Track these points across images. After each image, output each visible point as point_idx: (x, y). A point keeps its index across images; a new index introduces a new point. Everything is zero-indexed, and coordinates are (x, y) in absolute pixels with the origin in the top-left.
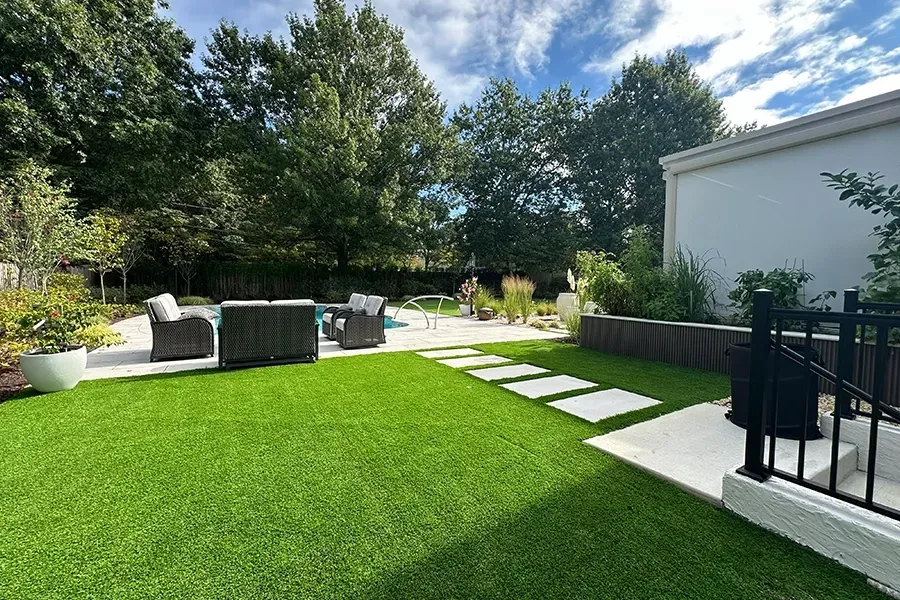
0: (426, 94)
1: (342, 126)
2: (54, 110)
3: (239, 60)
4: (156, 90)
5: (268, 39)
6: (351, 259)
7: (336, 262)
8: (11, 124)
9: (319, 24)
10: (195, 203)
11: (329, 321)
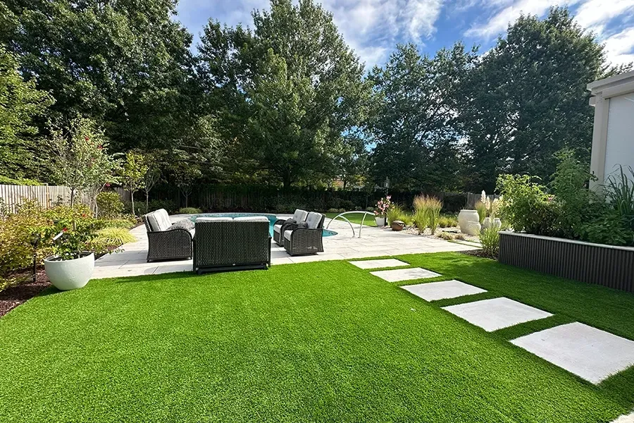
0: (349, 59)
1: (288, 85)
2: (107, 86)
3: (221, 45)
4: (169, 69)
5: (239, 28)
6: (293, 181)
7: (283, 184)
8: (83, 96)
9: (273, 15)
10: (194, 146)
11: (279, 231)
